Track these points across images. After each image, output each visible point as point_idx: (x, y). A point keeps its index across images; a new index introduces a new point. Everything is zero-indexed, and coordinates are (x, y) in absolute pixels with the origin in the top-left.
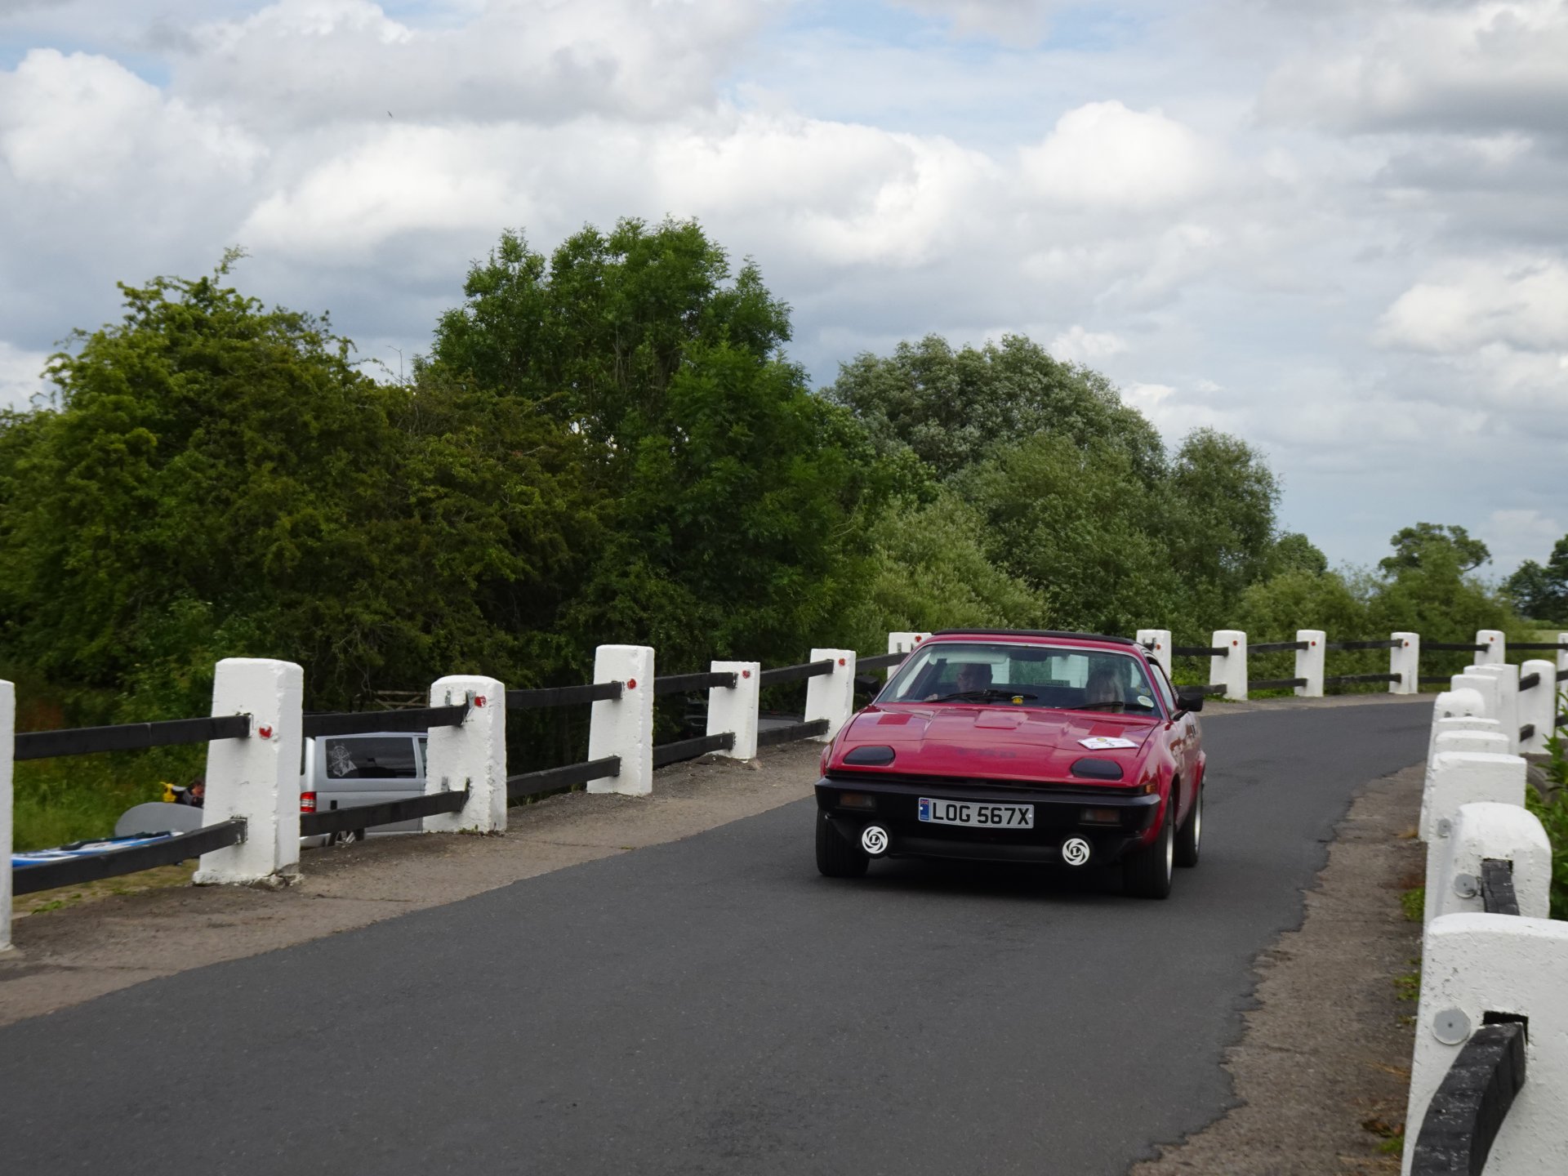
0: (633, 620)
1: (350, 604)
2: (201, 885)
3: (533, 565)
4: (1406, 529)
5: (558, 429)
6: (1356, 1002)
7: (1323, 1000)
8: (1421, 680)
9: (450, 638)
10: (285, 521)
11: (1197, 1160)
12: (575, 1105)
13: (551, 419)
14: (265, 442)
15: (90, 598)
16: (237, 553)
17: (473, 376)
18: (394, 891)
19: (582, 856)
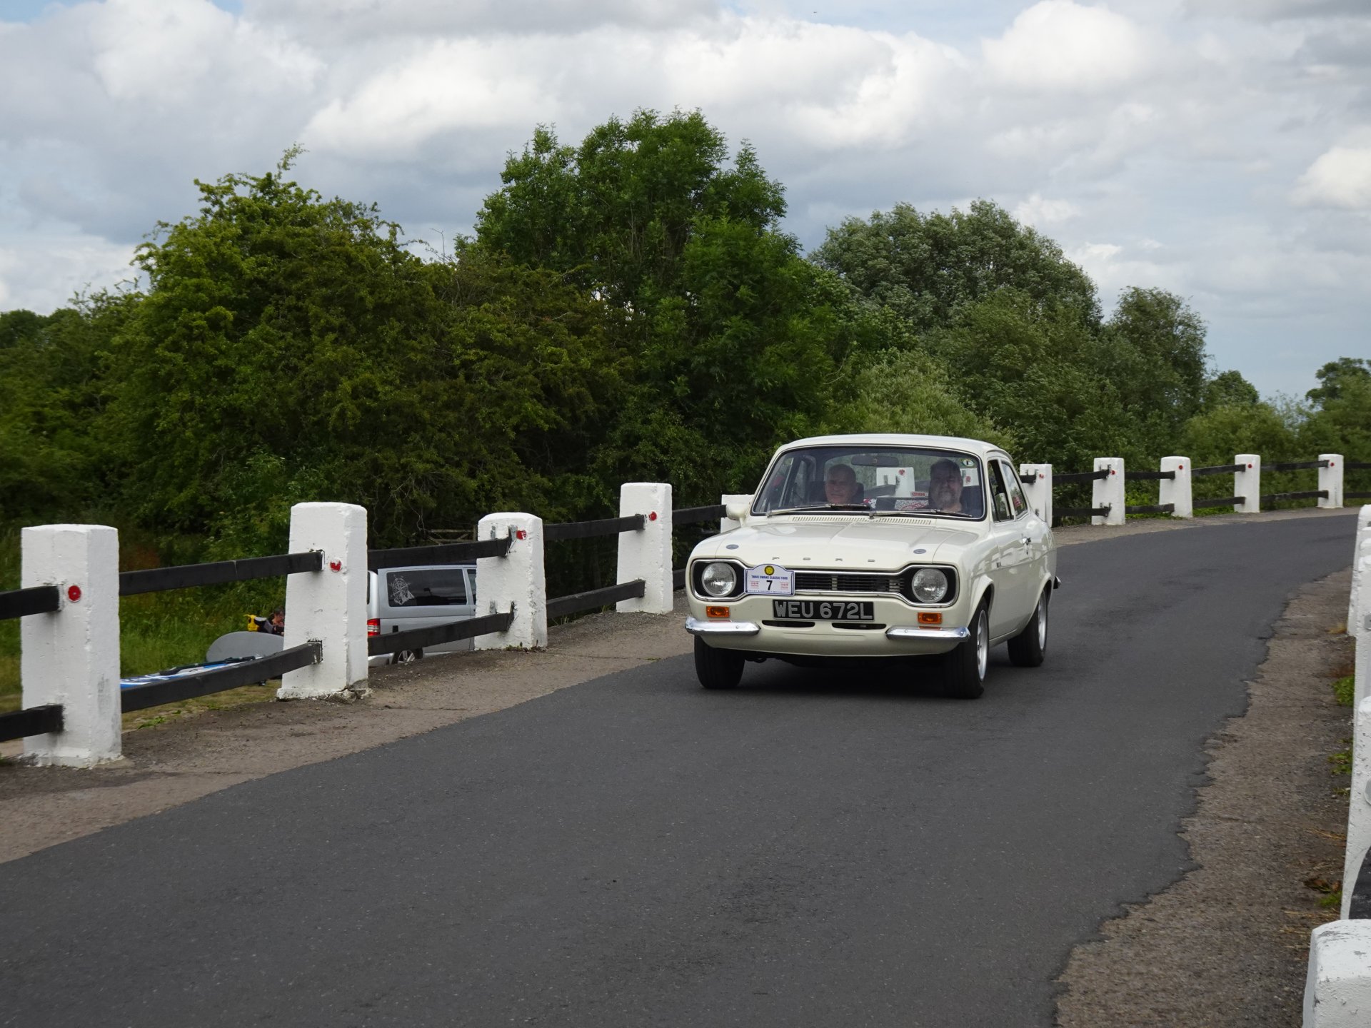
0: (653, 460)
1: (404, 455)
2: (284, 700)
3: (563, 416)
4: (1329, 364)
5: (582, 297)
6: (1295, 777)
7: (1267, 775)
8: (1346, 496)
9: (493, 481)
10: (346, 385)
11: (1159, 916)
12: (614, 881)
13: (575, 288)
14: (328, 316)
15: (178, 453)
16: (305, 413)
17: (507, 253)
18: (451, 701)
19: (612, 667)
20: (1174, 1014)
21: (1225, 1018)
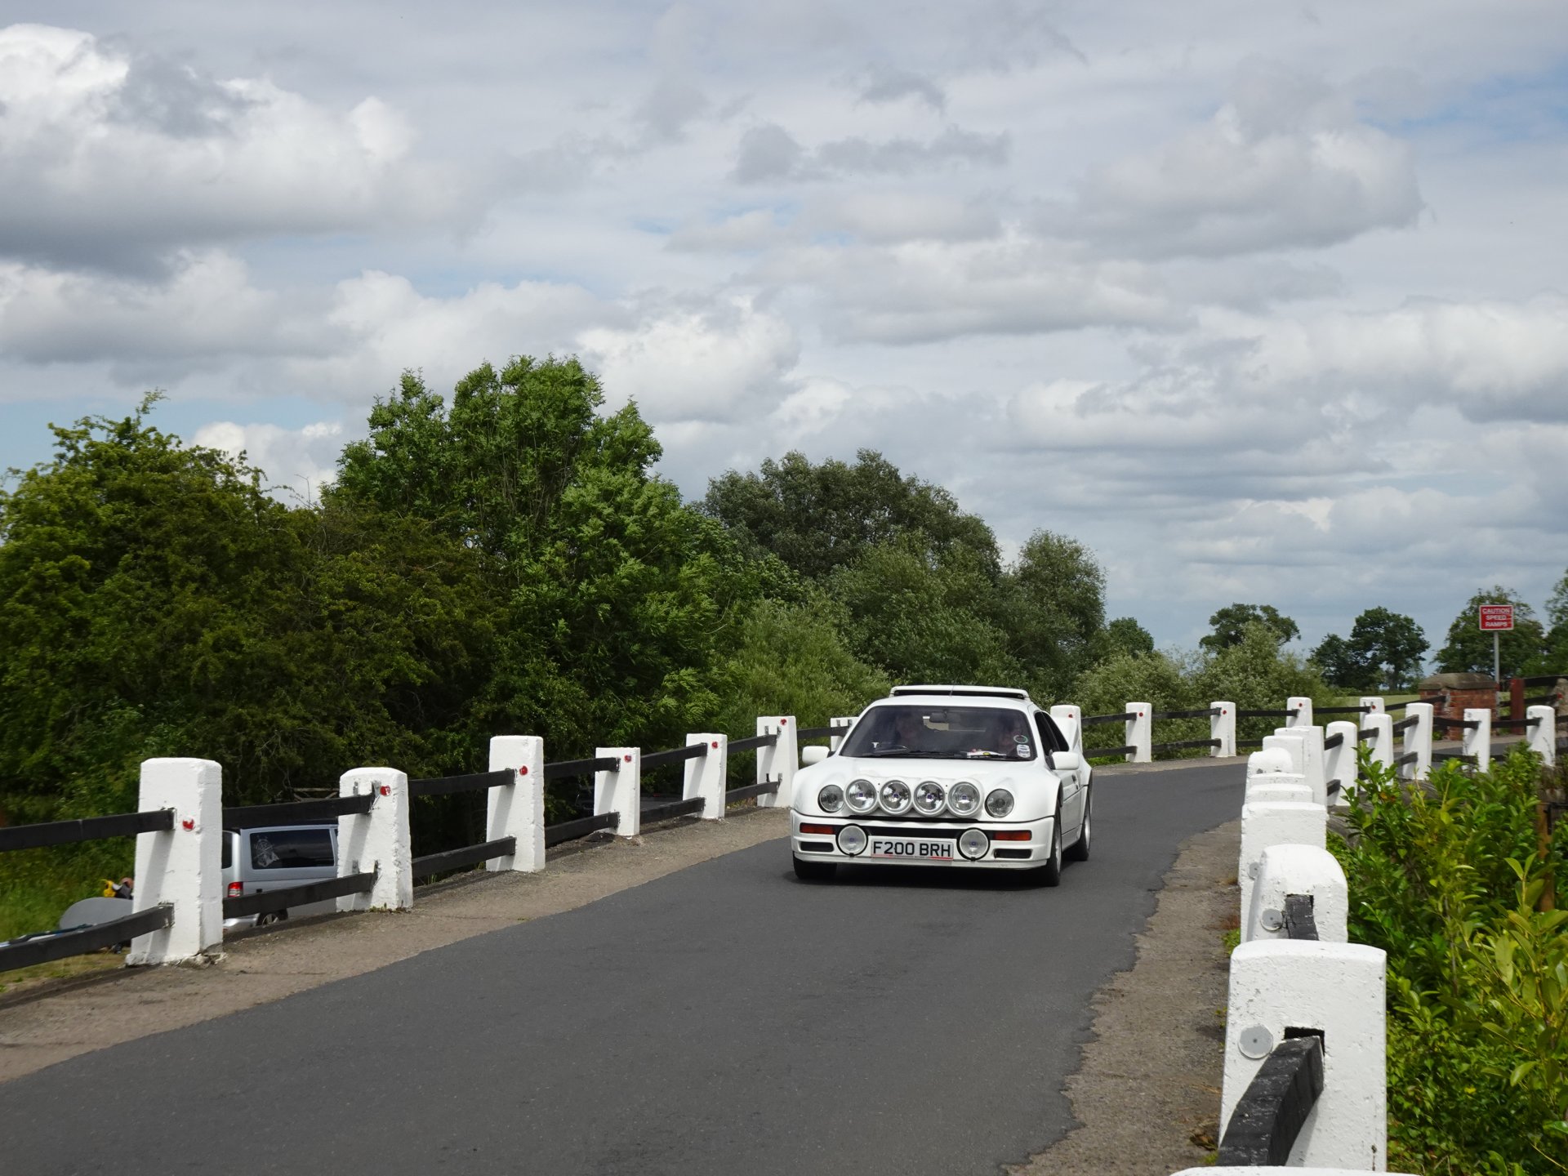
0: (529, 714)
1: (270, 711)
2: (133, 966)
3: (435, 669)
4: (1223, 610)
5: (454, 545)
6: (1182, 1031)
7: (1153, 1030)
8: (1239, 744)
9: (362, 738)
10: (208, 637)
12: (475, 1150)
13: (446, 536)
14: (187, 565)
15: (29, 711)
16: (165, 667)
17: (376, 500)
18: (310, 965)
19: (481, 928)
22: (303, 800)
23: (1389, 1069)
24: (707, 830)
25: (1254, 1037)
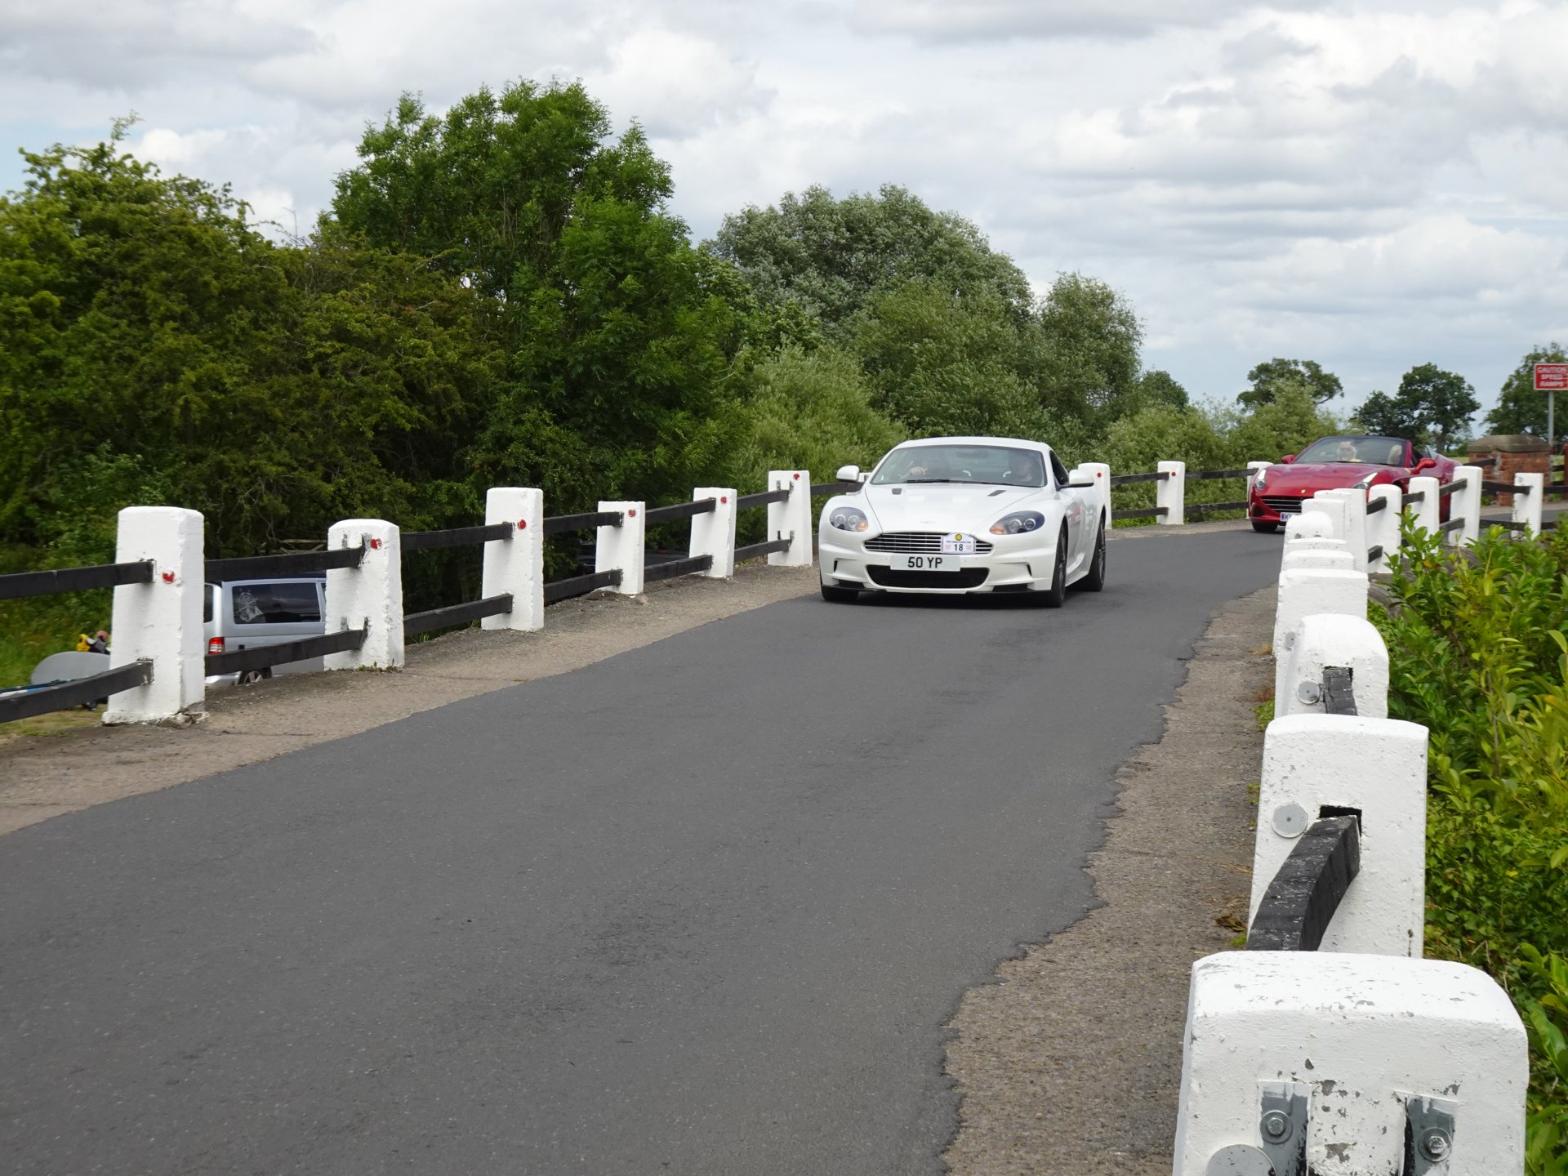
0: (527, 465)
1: (253, 457)
2: (110, 725)
3: (428, 415)
4: (1262, 365)
5: (449, 284)
6: (1211, 808)
7: (1180, 806)
9: (351, 485)
10: (189, 376)
11: (1060, 957)
12: (469, 921)
13: (442, 275)
14: (168, 302)
16: (143, 408)
17: (366, 234)
18: (296, 726)
19: (477, 688)
20: (1071, 1061)
21: (1126, 1066)
22: (290, 553)
23: (1429, 851)
24: (714, 589)
25: (1288, 815)
